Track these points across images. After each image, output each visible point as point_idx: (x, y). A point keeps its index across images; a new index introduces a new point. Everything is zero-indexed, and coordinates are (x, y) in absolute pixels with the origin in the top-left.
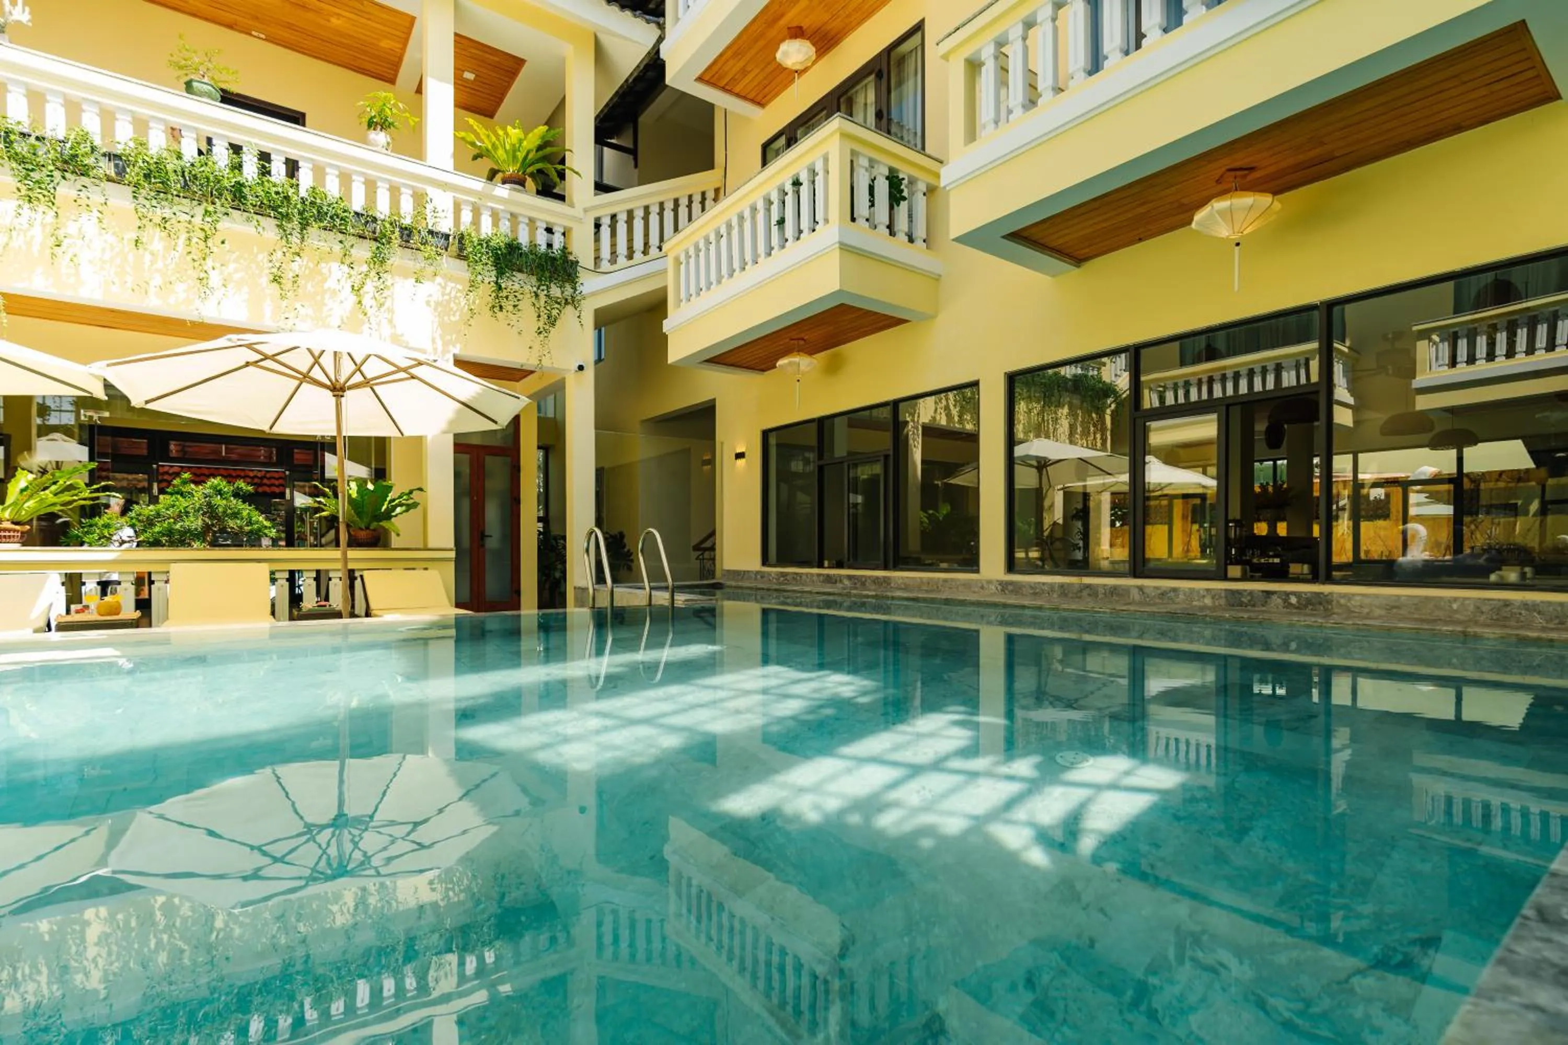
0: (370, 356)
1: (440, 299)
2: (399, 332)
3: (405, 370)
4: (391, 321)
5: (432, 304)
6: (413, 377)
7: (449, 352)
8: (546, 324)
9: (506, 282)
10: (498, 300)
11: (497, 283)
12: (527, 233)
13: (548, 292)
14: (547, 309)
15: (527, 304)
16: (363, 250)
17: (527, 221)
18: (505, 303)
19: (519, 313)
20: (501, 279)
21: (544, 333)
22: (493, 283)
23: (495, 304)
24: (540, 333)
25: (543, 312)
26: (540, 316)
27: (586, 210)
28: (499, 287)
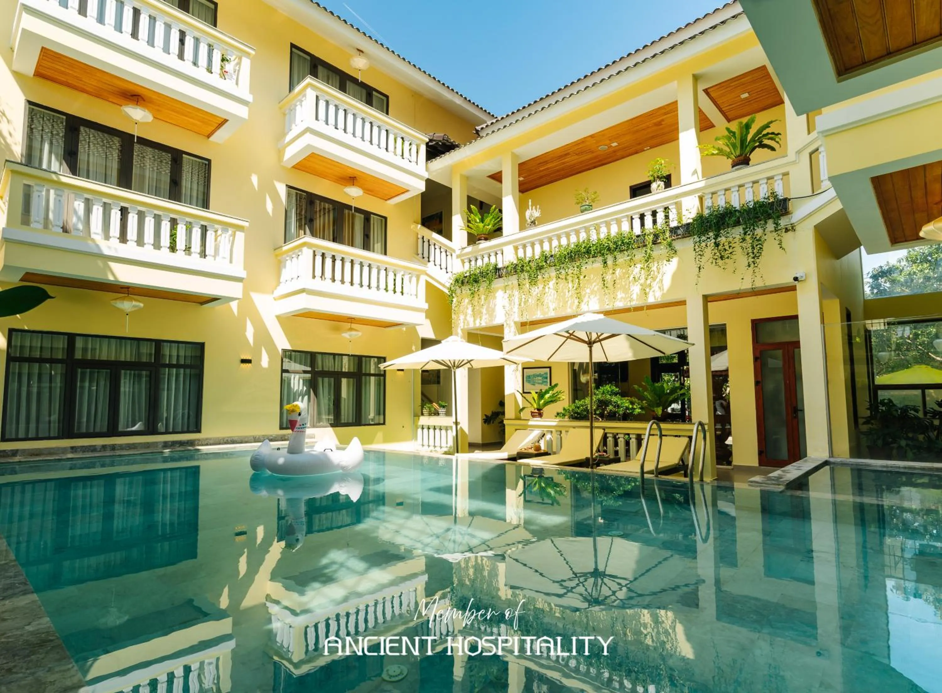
7: (699, 294)
8: (753, 258)
9: (722, 240)
10: (718, 254)
11: (715, 243)
12: (751, 193)
13: (753, 234)
14: (753, 248)
15: (738, 249)
16: (639, 255)
17: (751, 185)
18: (726, 254)
19: (734, 257)
20: (719, 239)
21: (752, 265)
22: (713, 244)
23: (716, 257)
24: (749, 266)
25: (750, 250)
26: (748, 254)
27: (799, 152)
28: (717, 245)
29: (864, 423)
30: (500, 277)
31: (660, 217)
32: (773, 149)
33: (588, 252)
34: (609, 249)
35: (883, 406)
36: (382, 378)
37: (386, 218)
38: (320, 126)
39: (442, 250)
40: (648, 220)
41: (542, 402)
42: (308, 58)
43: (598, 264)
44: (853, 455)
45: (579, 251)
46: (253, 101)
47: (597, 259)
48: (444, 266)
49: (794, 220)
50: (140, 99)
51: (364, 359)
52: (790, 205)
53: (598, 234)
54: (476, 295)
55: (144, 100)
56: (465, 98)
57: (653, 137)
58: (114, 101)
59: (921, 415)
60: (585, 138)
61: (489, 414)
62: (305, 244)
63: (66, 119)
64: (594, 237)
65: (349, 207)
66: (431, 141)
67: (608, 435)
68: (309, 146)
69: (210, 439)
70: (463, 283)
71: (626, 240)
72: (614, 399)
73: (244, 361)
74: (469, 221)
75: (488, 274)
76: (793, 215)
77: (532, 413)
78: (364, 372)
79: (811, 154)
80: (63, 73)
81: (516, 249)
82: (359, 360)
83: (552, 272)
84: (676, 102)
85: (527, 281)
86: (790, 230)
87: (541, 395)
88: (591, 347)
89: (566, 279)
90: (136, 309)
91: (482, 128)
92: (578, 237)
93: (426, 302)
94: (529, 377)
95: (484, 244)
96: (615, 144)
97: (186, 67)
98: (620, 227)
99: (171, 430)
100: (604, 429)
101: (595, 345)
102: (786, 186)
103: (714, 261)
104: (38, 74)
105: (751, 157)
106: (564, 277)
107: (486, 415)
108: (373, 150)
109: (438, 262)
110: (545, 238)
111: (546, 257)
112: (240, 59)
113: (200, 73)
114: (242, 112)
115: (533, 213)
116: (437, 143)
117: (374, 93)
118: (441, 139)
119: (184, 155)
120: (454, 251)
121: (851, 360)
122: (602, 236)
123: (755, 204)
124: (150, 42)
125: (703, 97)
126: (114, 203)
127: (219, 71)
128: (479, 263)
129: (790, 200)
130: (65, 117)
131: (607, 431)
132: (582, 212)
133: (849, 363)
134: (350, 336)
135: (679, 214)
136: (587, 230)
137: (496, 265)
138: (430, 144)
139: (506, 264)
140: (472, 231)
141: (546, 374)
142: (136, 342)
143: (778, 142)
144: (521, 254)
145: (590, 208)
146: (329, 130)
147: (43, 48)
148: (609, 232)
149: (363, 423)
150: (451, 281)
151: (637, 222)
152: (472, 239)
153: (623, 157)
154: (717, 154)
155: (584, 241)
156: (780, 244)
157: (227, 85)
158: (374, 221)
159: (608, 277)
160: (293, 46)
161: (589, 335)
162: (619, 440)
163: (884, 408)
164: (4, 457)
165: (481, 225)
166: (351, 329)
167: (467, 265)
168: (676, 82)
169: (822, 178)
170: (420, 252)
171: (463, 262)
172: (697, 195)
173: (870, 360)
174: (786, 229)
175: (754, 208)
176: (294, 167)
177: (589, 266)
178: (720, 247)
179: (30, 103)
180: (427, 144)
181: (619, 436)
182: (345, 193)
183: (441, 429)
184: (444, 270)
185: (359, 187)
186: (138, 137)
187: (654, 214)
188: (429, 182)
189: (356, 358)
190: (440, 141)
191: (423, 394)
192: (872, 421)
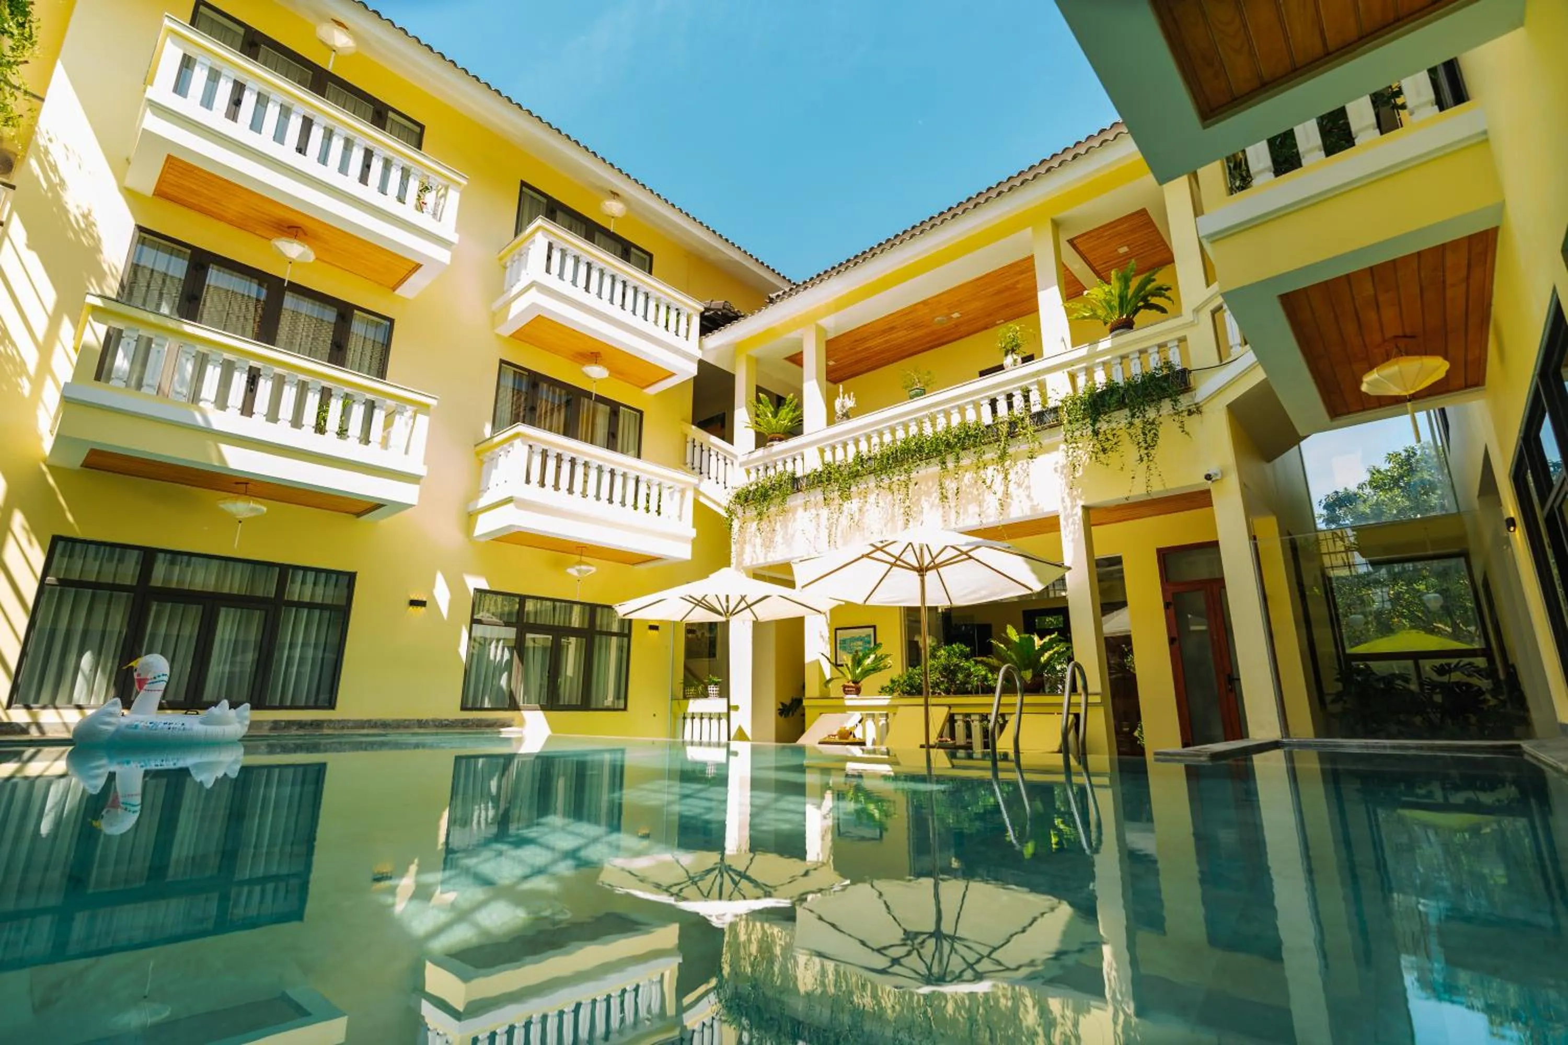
0: (946, 547)
1: (1065, 462)
2: (1035, 503)
3: (966, 553)
4: (1028, 496)
5: (1059, 470)
6: (970, 557)
7: (1076, 505)
8: (1146, 448)
9: (1103, 426)
10: (1098, 446)
11: (1094, 431)
12: (1139, 366)
13: (1144, 416)
14: (1144, 434)
15: (1125, 438)
16: (991, 454)
17: (1137, 355)
18: (1107, 445)
19: (1121, 449)
20: (1098, 425)
21: (1146, 458)
22: (1090, 433)
23: (1096, 450)
24: (1141, 460)
25: (1141, 438)
26: (1139, 443)
27: (1197, 311)
28: (1096, 433)
29: (1333, 702)
30: (799, 490)
31: (1018, 401)
32: (1163, 311)
33: (920, 451)
34: (948, 444)
35: (1358, 675)
36: (626, 640)
37: (641, 413)
38: (552, 281)
39: (720, 457)
40: (1002, 406)
41: (858, 671)
42: (544, 200)
43: (934, 468)
44: (1317, 735)
45: (909, 449)
46: (460, 241)
47: (932, 460)
48: (721, 480)
49: (1198, 399)
50: (300, 232)
51: (599, 610)
52: (1192, 378)
53: (933, 425)
54: (765, 517)
55: (306, 234)
56: (757, 260)
57: (1007, 306)
58: (264, 234)
59: (1414, 687)
60: (916, 305)
61: (787, 701)
62: (517, 435)
63: (192, 254)
64: (928, 431)
65: (588, 395)
66: (707, 309)
67: (956, 717)
68: (534, 306)
69: (349, 721)
70: (746, 500)
71: (972, 432)
72: (964, 664)
73: (414, 603)
74: (757, 416)
75: (781, 485)
76: (1197, 391)
77: (844, 687)
78: (598, 629)
79: (1214, 313)
80: (192, 191)
81: (822, 451)
82: (592, 609)
83: (872, 481)
84: (1031, 258)
85: (837, 494)
86: (1194, 412)
87: (858, 662)
88: (922, 576)
89: (890, 488)
90: (253, 514)
91: (778, 296)
92: (907, 432)
93: (694, 527)
94: (844, 641)
95: (778, 446)
96: (956, 315)
97: (369, 193)
98: (963, 415)
99: (288, 703)
100: (950, 708)
101: (929, 573)
102: (1184, 354)
103: (1094, 455)
104: (160, 193)
105: (1134, 319)
106: (887, 486)
107: (782, 704)
108: (625, 316)
109: (713, 475)
110: (861, 435)
111: (862, 460)
112: (447, 188)
113: (389, 203)
114: (443, 256)
115: (844, 402)
116: (716, 313)
117: (633, 249)
118: (721, 307)
119: (356, 312)
120: (736, 457)
121: (1305, 622)
122: (939, 428)
123: (1143, 376)
124: (322, 159)
125: (1067, 249)
126: (239, 360)
127: (415, 201)
128: (771, 472)
129: (1190, 372)
130: (189, 251)
131: (953, 711)
132: (911, 398)
133: (1303, 625)
134: (579, 571)
135: (1043, 395)
136: (920, 423)
137: (794, 474)
138: (706, 314)
139: (808, 471)
140: (762, 430)
141: (869, 636)
142: (250, 566)
143: (1169, 298)
144: (828, 457)
145: (922, 392)
146: (565, 287)
147: (169, 157)
148: (948, 423)
149: (593, 706)
150: (730, 498)
151: (986, 410)
152: (762, 440)
153: (968, 334)
154: (1090, 317)
155: (914, 436)
156: (1182, 427)
157: (424, 220)
158: (624, 416)
159: (951, 485)
160: (523, 184)
161: (920, 558)
162: (973, 725)
163: (1359, 679)
164: (7, 733)
165: (774, 421)
166: (580, 563)
167: (753, 476)
168: (1029, 230)
169: (1231, 343)
170: (689, 460)
171: (748, 472)
172: (1065, 370)
173: (1334, 621)
174: (1189, 411)
175: (1143, 383)
176: (512, 336)
177: (922, 472)
178: (1100, 436)
179: (140, 229)
180: (702, 315)
181: (973, 717)
182: (583, 373)
183: (710, 719)
184: (722, 485)
185: (605, 366)
186: (289, 282)
187: (1010, 397)
188: (702, 364)
189: (588, 608)
190: (720, 310)
191: (686, 668)
192: (1345, 698)
